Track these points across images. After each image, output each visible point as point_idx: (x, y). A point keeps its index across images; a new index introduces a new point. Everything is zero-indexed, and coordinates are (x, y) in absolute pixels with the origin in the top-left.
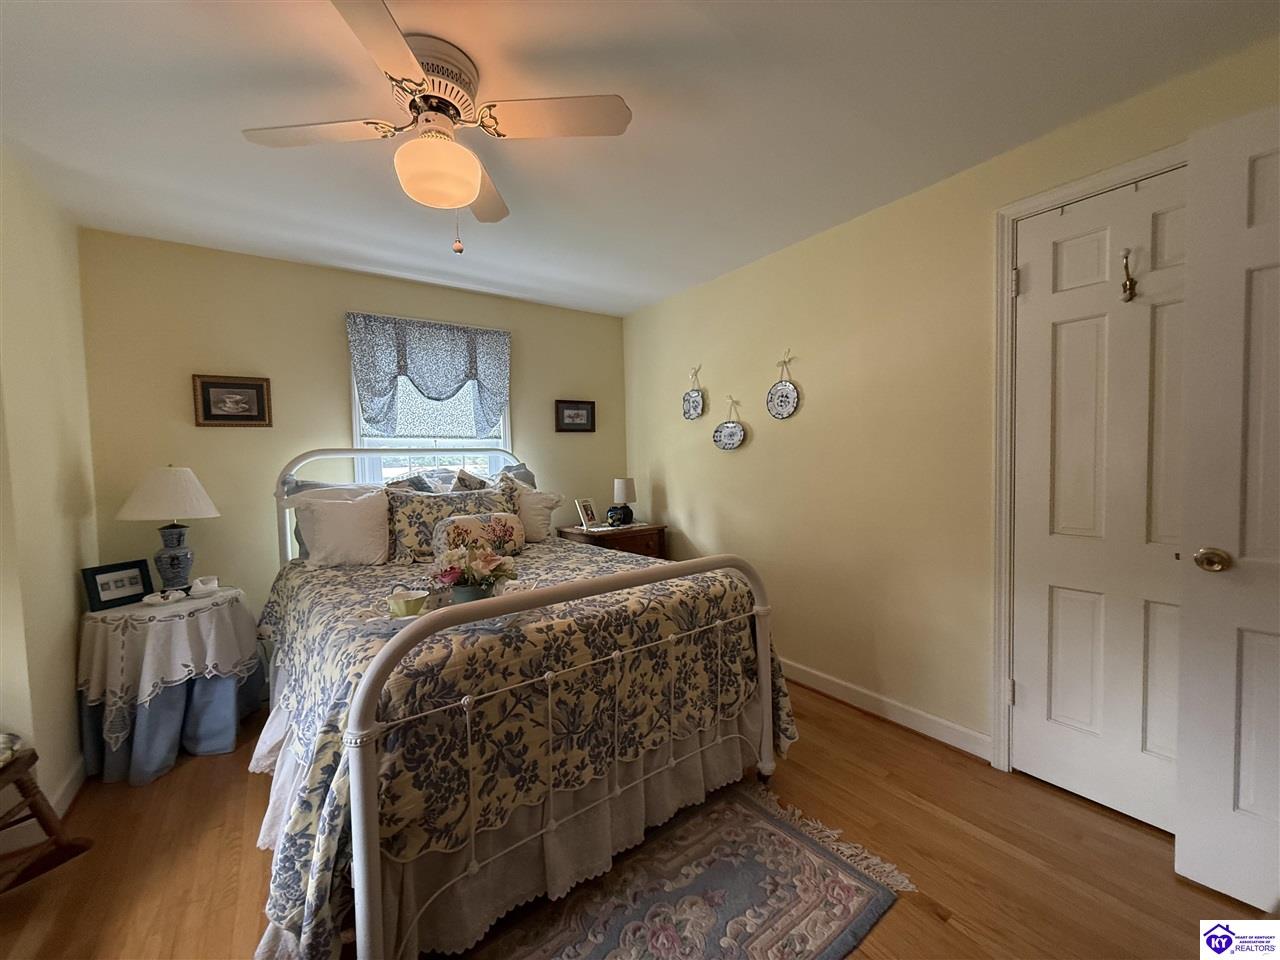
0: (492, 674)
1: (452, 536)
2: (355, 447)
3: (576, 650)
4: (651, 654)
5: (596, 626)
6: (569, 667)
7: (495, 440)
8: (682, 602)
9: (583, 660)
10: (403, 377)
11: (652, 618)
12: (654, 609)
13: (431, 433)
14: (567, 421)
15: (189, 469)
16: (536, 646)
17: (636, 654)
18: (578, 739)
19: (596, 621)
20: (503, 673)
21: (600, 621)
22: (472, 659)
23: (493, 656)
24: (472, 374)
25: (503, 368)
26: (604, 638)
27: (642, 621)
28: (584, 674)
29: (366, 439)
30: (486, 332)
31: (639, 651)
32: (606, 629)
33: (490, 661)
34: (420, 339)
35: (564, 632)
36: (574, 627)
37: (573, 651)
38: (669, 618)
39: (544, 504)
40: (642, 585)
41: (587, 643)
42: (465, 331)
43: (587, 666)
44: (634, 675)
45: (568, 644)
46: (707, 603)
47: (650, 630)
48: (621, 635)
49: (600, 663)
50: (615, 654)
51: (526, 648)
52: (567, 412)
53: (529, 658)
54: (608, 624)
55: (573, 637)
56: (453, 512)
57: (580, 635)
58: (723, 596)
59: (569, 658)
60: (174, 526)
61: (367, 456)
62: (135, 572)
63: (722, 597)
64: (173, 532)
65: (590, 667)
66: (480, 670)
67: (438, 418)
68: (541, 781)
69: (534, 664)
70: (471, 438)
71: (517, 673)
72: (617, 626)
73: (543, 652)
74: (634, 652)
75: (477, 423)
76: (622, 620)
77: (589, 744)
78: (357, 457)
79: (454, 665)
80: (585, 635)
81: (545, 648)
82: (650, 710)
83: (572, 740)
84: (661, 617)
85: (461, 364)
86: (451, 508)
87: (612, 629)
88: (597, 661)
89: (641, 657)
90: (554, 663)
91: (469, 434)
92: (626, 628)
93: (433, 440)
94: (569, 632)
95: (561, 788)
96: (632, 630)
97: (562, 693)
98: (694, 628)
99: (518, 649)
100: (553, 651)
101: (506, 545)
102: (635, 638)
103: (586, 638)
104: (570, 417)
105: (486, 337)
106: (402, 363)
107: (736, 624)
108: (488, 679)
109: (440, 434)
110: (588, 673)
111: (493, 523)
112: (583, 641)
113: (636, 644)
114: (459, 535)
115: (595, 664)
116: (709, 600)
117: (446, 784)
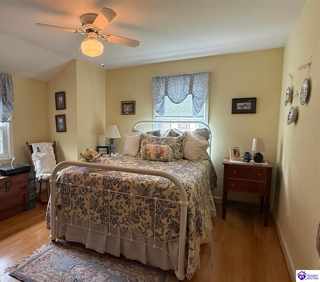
0: (79, 181)
1: (144, 150)
2: (154, 120)
3: (99, 184)
4: (126, 197)
5: (107, 180)
6: (96, 188)
7: (201, 118)
8: (142, 184)
9: (101, 188)
10: (166, 96)
11: (128, 185)
12: (129, 182)
13: (177, 115)
14: (239, 108)
15: (116, 126)
16: (89, 178)
17: (119, 194)
18: (97, 210)
19: (108, 179)
20: (81, 182)
21: (110, 179)
22: (76, 176)
23: (80, 177)
24: (191, 92)
25: (204, 88)
26: (109, 184)
27: (123, 184)
28: (100, 192)
29: (157, 118)
30: (197, 74)
31: (121, 194)
32: (110, 182)
33: (79, 178)
34: (173, 82)
35: (98, 178)
36: (102, 178)
37: (98, 184)
38: (134, 188)
39: (197, 145)
40: (127, 172)
41: (103, 184)
42: (189, 75)
43: (101, 190)
44: (117, 201)
45: (97, 181)
46: (155, 189)
47: (126, 189)
48: (114, 186)
49: (105, 191)
50: (109, 190)
51: (87, 178)
52: (239, 104)
53: (87, 181)
54: (112, 181)
55: (99, 180)
56: (156, 143)
57: (102, 180)
58: (166, 189)
59: (96, 185)
60: (112, 139)
61: (157, 123)
62: (106, 149)
63: (164, 190)
64: (112, 141)
65: (102, 191)
66: (76, 179)
67: (179, 110)
68: (88, 215)
69: (88, 183)
70: (191, 117)
71: (84, 183)
72: (114, 183)
73: (91, 181)
74: (118, 193)
75: (193, 111)
76: (116, 182)
77: (100, 213)
78: (154, 123)
79: (72, 175)
80: (103, 181)
81: (91, 180)
82: (123, 216)
83: (96, 209)
84: (131, 186)
85: (187, 88)
86: (156, 142)
87: (112, 183)
88: (105, 190)
89: (121, 196)
90: (93, 185)
91: (190, 116)
92: (117, 184)
93: (177, 118)
94: (99, 179)
95: (92, 221)
96: (119, 186)
97: (93, 194)
98: (147, 196)
99: (85, 177)
100: (93, 182)
101: (160, 157)
102: (119, 189)
103: (103, 182)
104: (241, 106)
105: (198, 76)
106: (166, 91)
107: (170, 204)
108: (77, 182)
109: (180, 116)
110: (101, 192)
111: (158, 149)
112: (102, 182)
113: (119, 191)
114: (145, 150)
115: (104, 191)
116: (157, 189)
117: (66, 201)
